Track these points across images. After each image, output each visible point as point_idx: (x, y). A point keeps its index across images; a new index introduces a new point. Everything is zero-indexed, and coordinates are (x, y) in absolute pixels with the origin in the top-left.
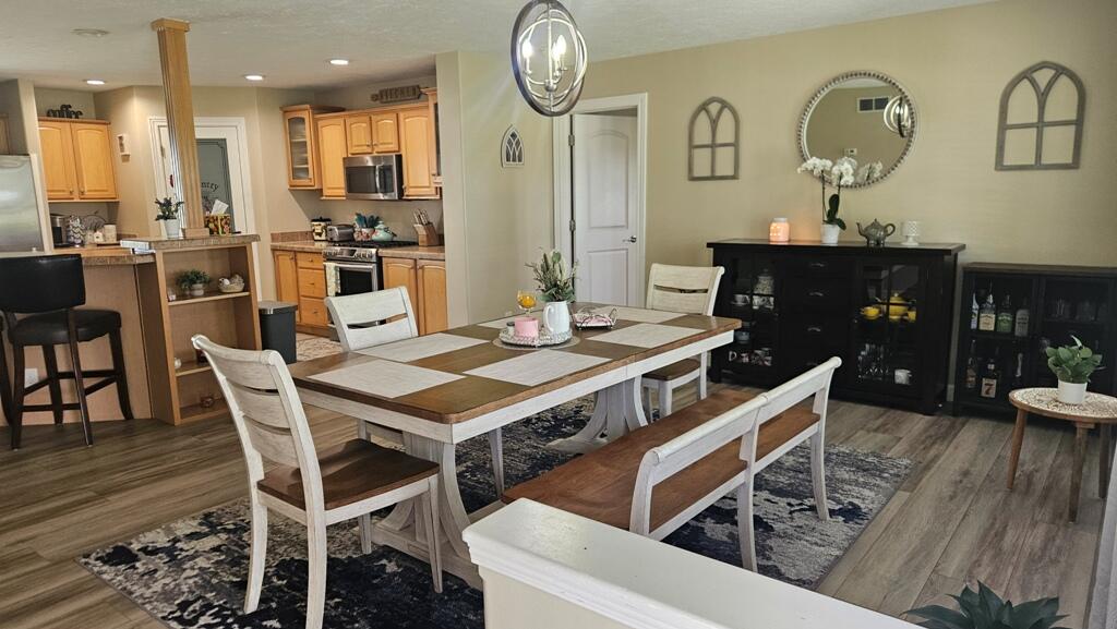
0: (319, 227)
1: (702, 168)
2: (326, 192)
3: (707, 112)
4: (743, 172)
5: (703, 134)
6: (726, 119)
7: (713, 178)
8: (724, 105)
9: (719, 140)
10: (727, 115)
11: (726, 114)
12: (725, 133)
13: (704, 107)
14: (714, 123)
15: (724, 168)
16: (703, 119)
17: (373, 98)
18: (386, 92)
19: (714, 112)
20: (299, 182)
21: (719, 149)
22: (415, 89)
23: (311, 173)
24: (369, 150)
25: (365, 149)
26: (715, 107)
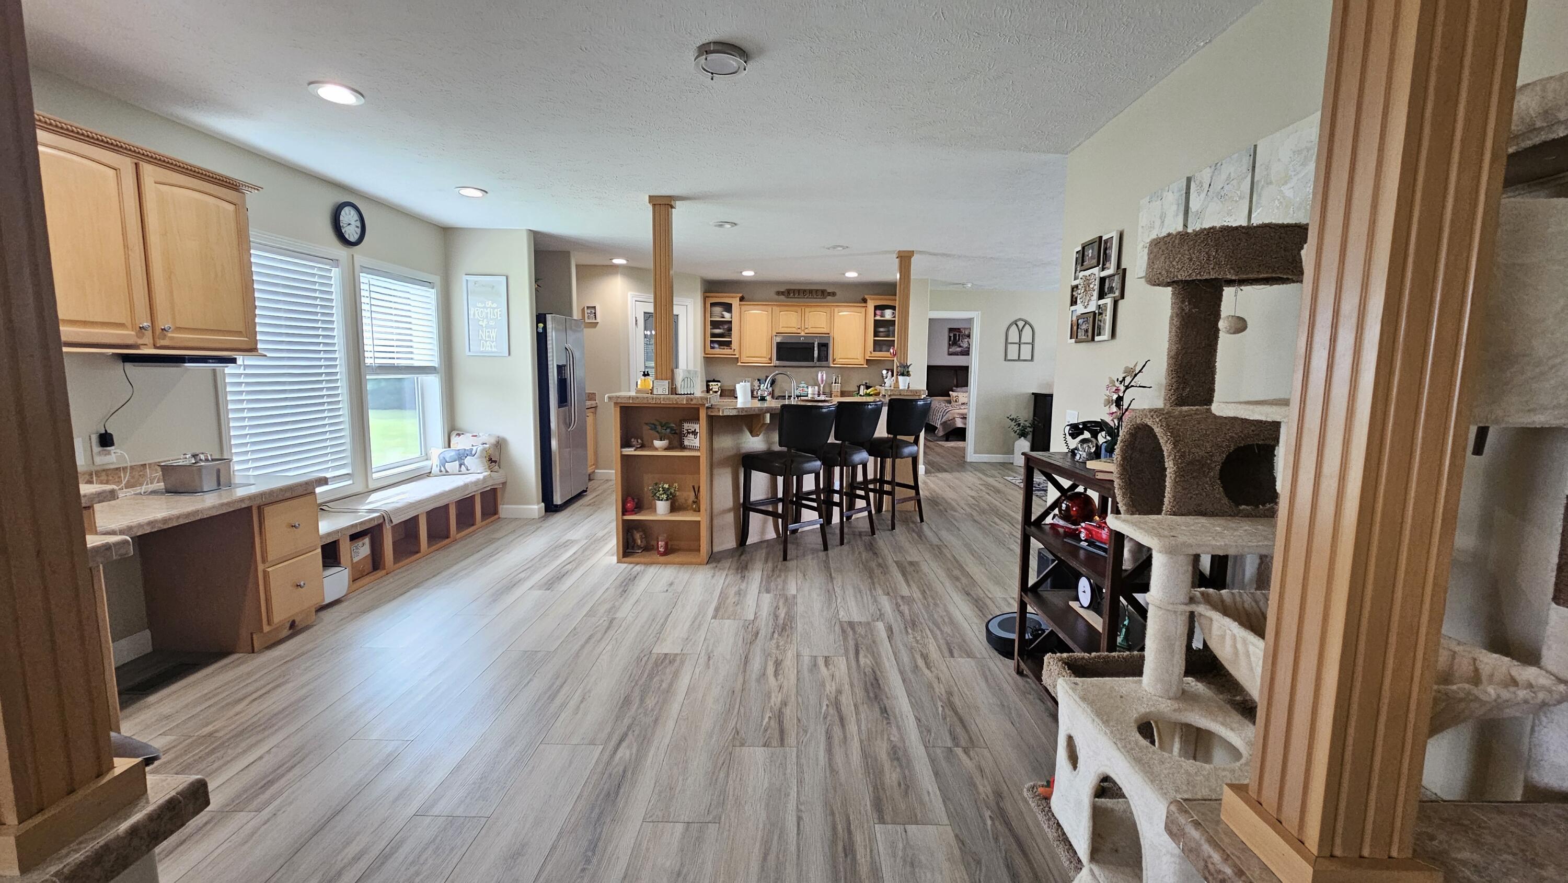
0: (717, 387)
1: (1013, 354)
2: (744, 359)
3: (1017, 326)
4: (1035, 357)
5: (1014, 335)
6: (1027, 331)
7: (1019, 360)
8: (1026, 323)
9: (1023, 341)
10: (1027, 329)
11: (1027, 327)
12: (1027, 335)
13: (1015, 323)
14: (1020, 332)
15: (1026, 354)
16: (1014, 328)
17: (778, 293)
18: (794, 290)
19: (1021, 326)
20: (719, 351)
21: (1022, 346)
22: (823, 292)
23: (735, 345)
24: (799, 331)
25: (794, 330)
26: (1021, 324)
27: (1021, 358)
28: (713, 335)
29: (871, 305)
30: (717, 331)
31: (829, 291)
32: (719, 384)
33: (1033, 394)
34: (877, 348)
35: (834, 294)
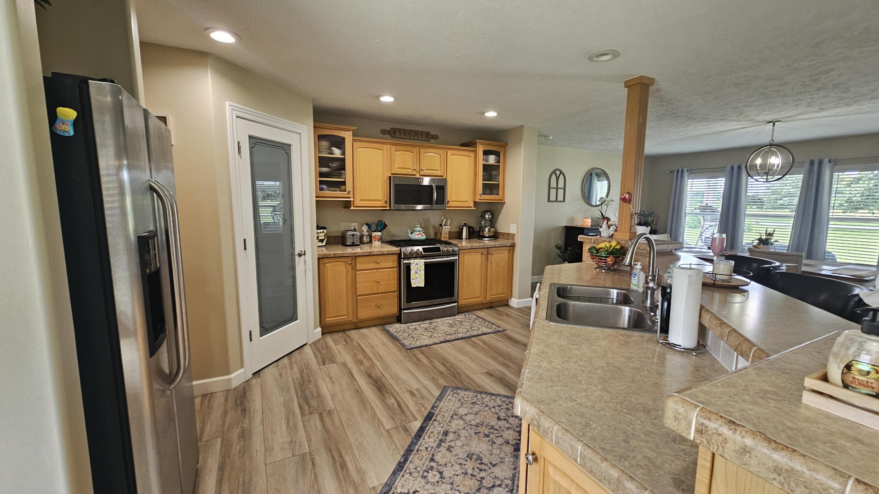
0: (323, 234)
1: (553, 198)
2: (358, 203)
3: (556, 174)
4: (566, 198)
5: (553, 184)
6: (562, 178)
7: (556, 201)
8: (561, 172)
9: (559, 186)
11: (562, 175)
12: (561, 183)
13: (554, 172)
14: (558, 178)
15: (560, 198)
16: (554, 177)
17: (384, 132)
18: (400, 130)
19: (558, 174)
20: (330, 194)
21: (559, 190)
22: (428, 134)
23: (349, 186)
24: (414, 173)
25: (410, 172)
26: (558, 173)
27: (558, 200)
28: (322, 175)
29: (480, 149)
30: (325, 170)
31: (432, 134)
32: (325, 231)
33: (565, 227)
34: (488, 192)
35: (435, 137)
